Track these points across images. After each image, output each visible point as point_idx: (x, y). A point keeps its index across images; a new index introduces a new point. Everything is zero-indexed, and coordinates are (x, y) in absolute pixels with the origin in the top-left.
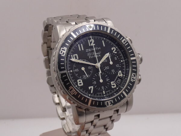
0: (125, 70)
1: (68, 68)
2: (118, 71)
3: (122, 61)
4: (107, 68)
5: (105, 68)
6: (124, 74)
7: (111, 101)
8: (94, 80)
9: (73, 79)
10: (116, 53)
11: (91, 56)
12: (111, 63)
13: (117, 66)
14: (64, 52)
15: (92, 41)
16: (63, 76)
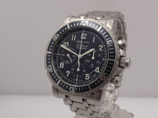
0: (103, 68)
1: (58, 51)
2: (97, 67)
3: (104, 59)
4: (88, 61)
5: (86, 61)
6: (101, 71)
8: (73, 67)
9: (58, 60)
10: (101, 50)
12: (93, 58)
13: (98, 62)
14: (56, 38)
15: (85, 35)
16: (49, 56)
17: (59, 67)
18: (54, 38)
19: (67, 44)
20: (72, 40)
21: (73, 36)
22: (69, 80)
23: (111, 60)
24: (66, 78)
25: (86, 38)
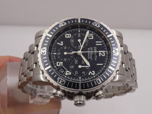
0: (71, 79)
1: (82, 29)
2: (71, 72)
3: (80, 78)
4: (76, 62)
5: (76, 59)
6: (67, 77)
7: (45, 53)
8: (67, 48)
9: (73, 31)
10: (89, 74)
11: (90, 50)
12: (80, 67)
13: (76, 72)
14: (96, 25)
15: (103, 54)
16: (76, 20)
17: (67, 33)
18: (95, 23)
19: (91, 37)
20: (96, 42)
21: (101, 42)
22: (54, 46)
23: (80, 85)
24: (55, 42)
25: (100, 56)
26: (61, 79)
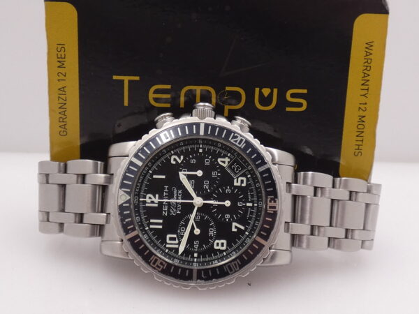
0: (218, 150)
1: (189, 259)
2: (218, 163)
3: (201, 151)
4: (206, 185)
5: (206, 190)
6: (226, 153)
7: (269, 199)
8: (223, 216)
9: (210, 256)
10: (182, 157)
11: (176, 208)
12: (200, 173)
13: (207, 162)
14: (159, 261)
15: (150, 198)
16: (203, 277)
17: (223, 251)
18: (159, 267)
19: (171, 239)
20: (160, 227)
21: (151, 226)
22: (252, 222)
24: (248, 230)
25: (157, 196)
26: (237, 144)
